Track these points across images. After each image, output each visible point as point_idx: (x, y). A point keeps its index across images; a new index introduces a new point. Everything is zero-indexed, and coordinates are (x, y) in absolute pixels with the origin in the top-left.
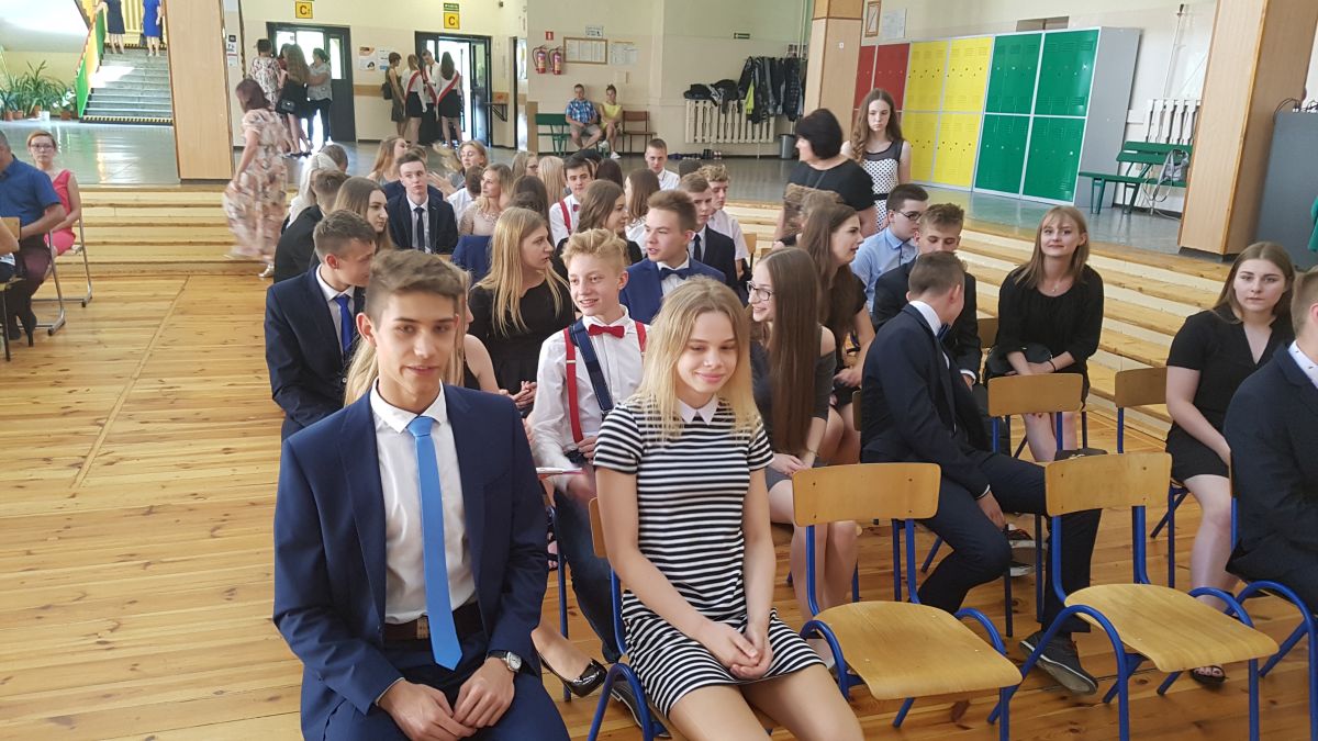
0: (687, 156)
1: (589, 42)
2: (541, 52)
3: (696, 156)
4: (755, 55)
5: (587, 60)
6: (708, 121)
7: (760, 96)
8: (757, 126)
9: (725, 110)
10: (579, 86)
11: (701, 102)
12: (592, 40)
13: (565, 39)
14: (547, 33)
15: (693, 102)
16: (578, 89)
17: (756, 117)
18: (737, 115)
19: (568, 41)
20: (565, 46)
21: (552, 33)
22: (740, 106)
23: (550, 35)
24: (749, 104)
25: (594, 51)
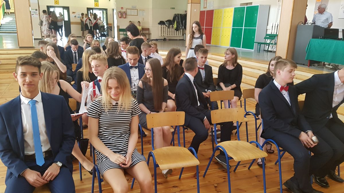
0: (159, 39)
1: (133, 10)
2: (120, 12)
3: (162, 39)
4: (177, 13)
5: (133, 14)
6: (165, 30)
7: (178, 24)
8: (178, 32)
9: (169, 28)
10: (130, 21)
11: (163, 25)
12: (134, 9)
13: (126, 9)
14: (121, 8)
15: (161, 25)
16: (130, 22)
17: (177, 29)
18: (172, 29)
19: (127, 10)
20: (126, 11)
21: (123, 8)
22: (173, 26)
23: (122, 8)
24: (175, 26)
25: (134, 12)
